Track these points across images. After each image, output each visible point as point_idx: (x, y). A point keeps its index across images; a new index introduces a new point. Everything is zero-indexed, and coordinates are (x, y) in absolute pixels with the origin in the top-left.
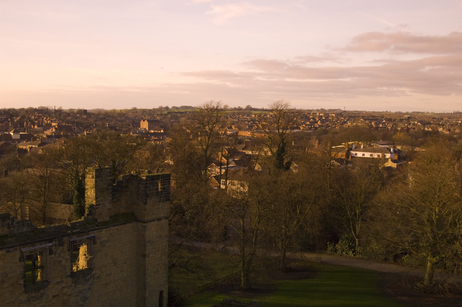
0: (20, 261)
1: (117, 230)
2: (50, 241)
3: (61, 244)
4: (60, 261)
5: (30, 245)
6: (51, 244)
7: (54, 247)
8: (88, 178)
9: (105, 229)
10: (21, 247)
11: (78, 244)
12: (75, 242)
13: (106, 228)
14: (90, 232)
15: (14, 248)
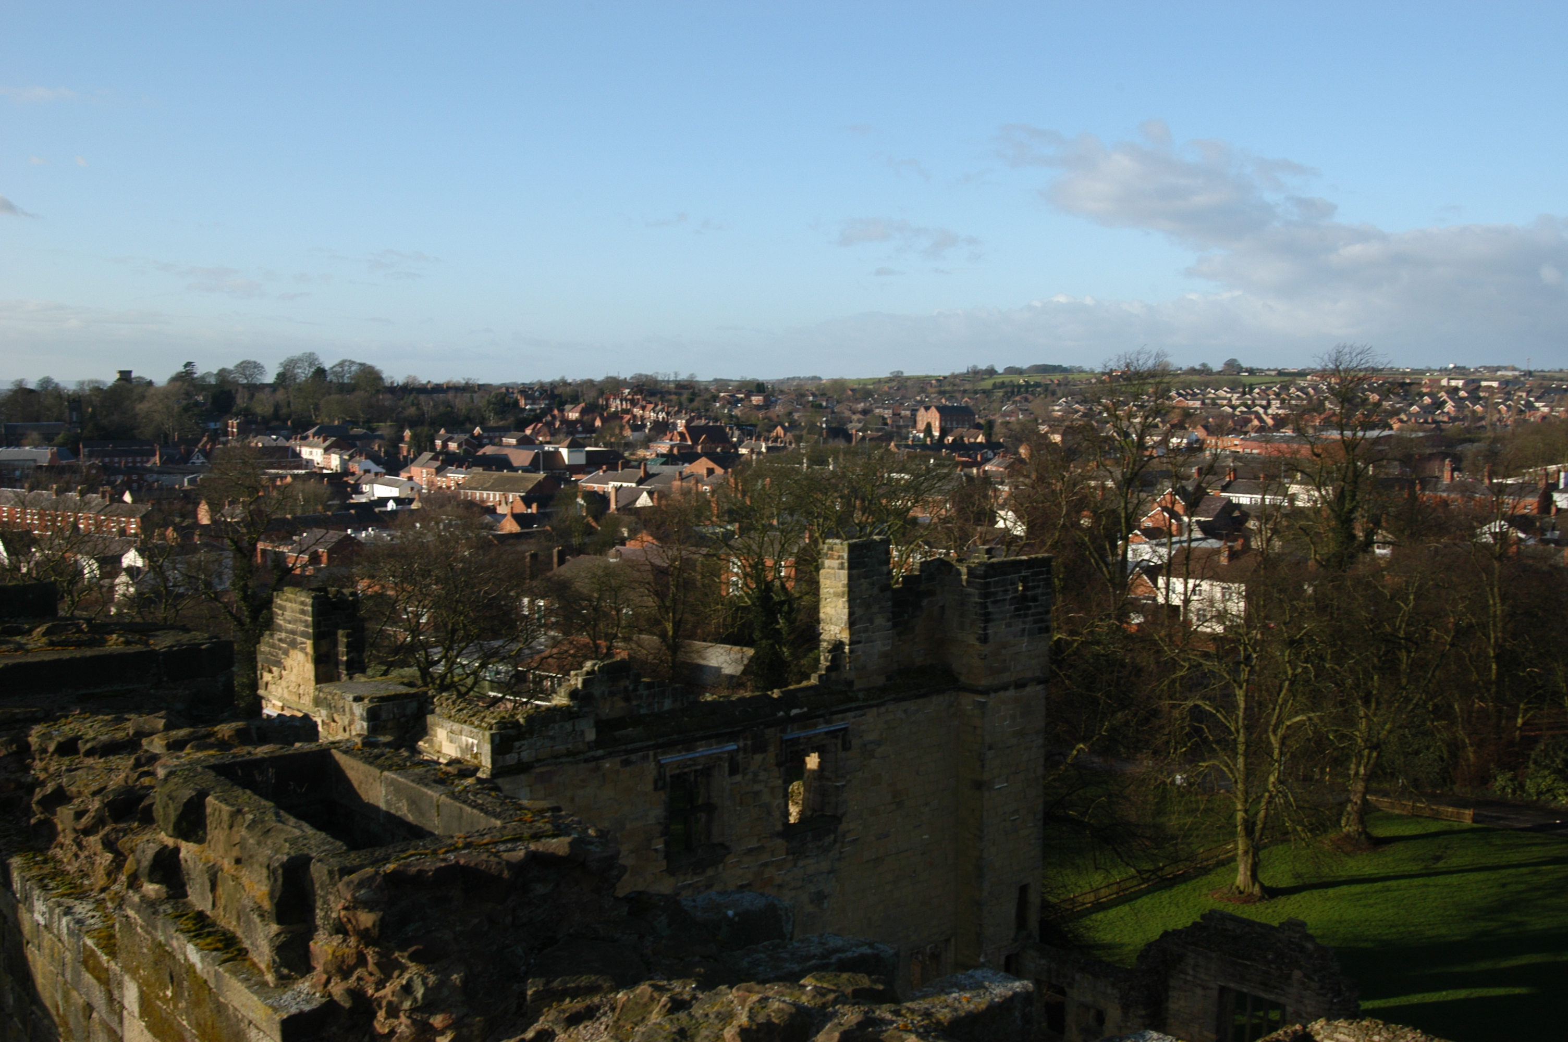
0: (656, 789)
1: (905, 711)
2: (732, 737)
3: (760, 747)
4: (757, 794)
5: (680, 746)
6: (735, 747)
7: (741, 755)
8: (829, 567)
9: (875, 710)
10: (659, 750)
11: (802, 747)
12: (795, 741)
13: (878, 706)
14: (835, 717)
15: (640, 754)
